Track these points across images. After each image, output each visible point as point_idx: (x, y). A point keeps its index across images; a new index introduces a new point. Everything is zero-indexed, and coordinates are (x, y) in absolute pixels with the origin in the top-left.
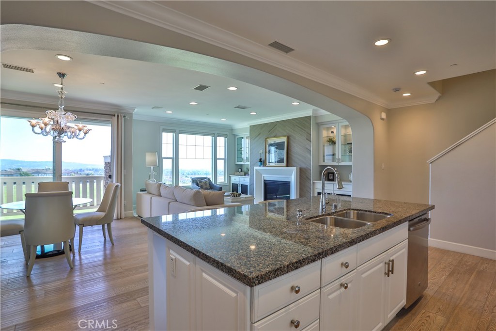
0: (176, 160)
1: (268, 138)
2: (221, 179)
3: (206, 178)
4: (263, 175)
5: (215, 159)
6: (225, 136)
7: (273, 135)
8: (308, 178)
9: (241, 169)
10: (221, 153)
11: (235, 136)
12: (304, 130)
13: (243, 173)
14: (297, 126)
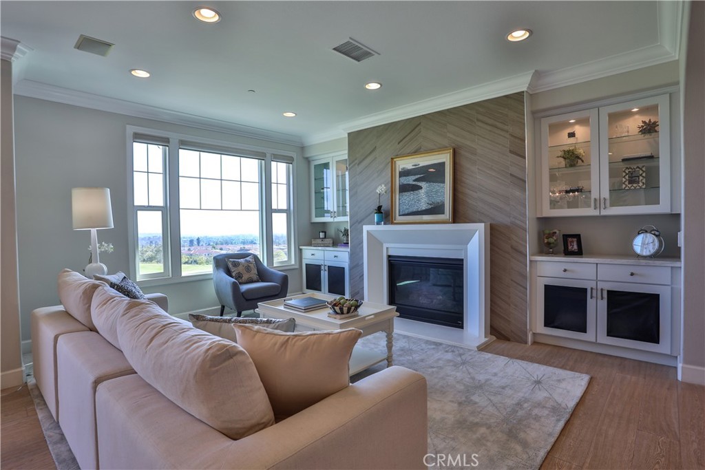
0: (171, 212)
1: (397, 156)
2: (282, 257)
3: (248, 255)
4: (385, 246)
5: (267, 211)
6: (288, 160)
7: (413, 147)
8: (517, 251)
9: (325, 232)
10: (280, 198)
11: (308, 161)
12: (502, 130)
13: (328, 241)
14: (478, 120)
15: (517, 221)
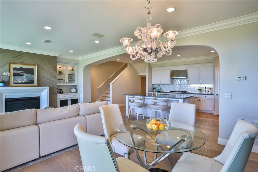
1: (12, 63)
4: (4, 95)
7: (20, 61)
8: (55, 93)
14: (45, 60)
15: (54, 86)
